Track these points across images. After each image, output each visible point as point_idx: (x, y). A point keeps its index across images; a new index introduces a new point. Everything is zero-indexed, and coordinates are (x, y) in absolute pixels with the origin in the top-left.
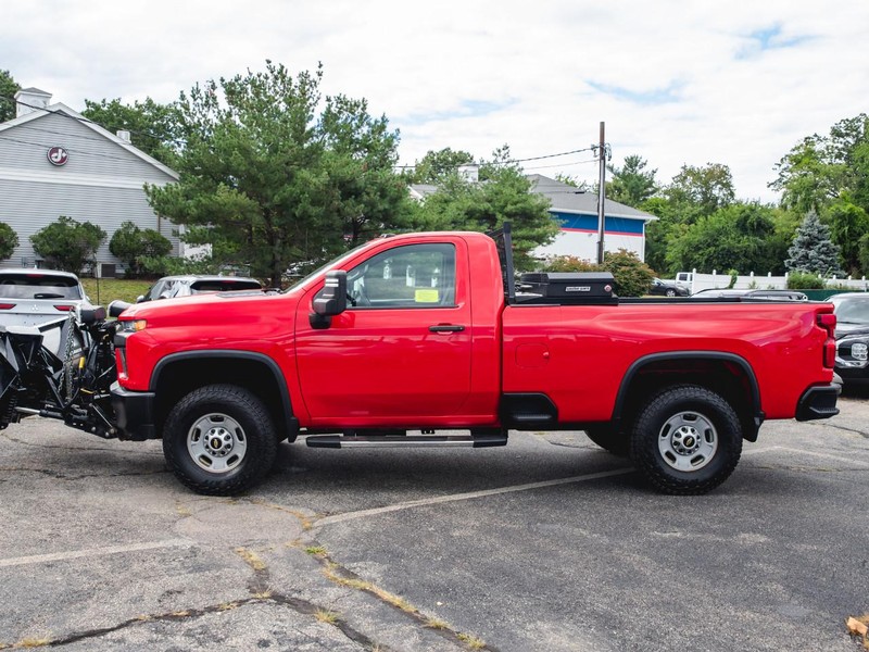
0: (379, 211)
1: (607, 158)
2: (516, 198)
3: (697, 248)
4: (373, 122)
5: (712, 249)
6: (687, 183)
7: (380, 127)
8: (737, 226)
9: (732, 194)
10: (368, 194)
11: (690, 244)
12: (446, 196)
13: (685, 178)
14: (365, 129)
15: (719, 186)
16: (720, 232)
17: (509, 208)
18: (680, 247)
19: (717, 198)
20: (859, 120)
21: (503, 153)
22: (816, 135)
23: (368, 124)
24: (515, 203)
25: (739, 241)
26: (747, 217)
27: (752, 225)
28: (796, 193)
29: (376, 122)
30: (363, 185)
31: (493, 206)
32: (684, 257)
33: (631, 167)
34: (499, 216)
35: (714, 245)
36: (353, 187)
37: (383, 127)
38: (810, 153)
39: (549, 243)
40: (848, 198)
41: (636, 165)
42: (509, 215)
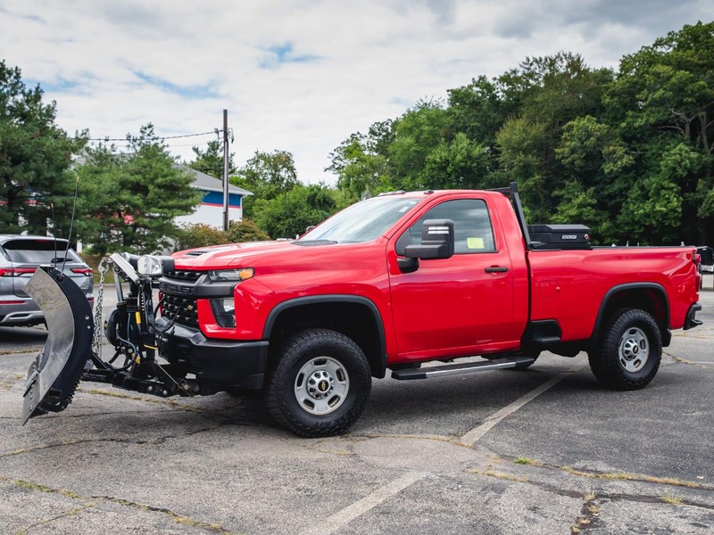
0: (45, 179)
1: (230, 140)
2: (166, 171)
3: (279, 219)
4: (27, 91)
5: (291, 220)
6: (260, 166)
7: (36, 97)
8: (308, 202)
9: (295, 176)
10: (35, 161)
11: (273, 216)
12: (96, 167)
13: (258, 161)
14: (20, 98)
15: (285, 169)
16: (295, 206)
17: (160, 180)
18: (265, 218)
19: (283, 179)
20: (387, 124)
21: (148, 131)
22: (358, 133)
23: (23, 92)
24: (165, 176)
25: (311, 214)
26: (315, 195)
27: (319, 201)
28: (349, 176)
29: (31, 91)
30: (29, 152)
31: (145, 178)
32: (269, 226)
33: (213, 150)
34: (151, 187)
35: (292, 217)
36: (18, 153)
37: (38, 97)
38: (357, 146)
39: (192, 212)
40: (387, 181)
41: (217, 148)
42: (159, 186)
